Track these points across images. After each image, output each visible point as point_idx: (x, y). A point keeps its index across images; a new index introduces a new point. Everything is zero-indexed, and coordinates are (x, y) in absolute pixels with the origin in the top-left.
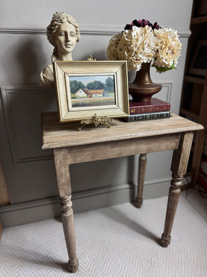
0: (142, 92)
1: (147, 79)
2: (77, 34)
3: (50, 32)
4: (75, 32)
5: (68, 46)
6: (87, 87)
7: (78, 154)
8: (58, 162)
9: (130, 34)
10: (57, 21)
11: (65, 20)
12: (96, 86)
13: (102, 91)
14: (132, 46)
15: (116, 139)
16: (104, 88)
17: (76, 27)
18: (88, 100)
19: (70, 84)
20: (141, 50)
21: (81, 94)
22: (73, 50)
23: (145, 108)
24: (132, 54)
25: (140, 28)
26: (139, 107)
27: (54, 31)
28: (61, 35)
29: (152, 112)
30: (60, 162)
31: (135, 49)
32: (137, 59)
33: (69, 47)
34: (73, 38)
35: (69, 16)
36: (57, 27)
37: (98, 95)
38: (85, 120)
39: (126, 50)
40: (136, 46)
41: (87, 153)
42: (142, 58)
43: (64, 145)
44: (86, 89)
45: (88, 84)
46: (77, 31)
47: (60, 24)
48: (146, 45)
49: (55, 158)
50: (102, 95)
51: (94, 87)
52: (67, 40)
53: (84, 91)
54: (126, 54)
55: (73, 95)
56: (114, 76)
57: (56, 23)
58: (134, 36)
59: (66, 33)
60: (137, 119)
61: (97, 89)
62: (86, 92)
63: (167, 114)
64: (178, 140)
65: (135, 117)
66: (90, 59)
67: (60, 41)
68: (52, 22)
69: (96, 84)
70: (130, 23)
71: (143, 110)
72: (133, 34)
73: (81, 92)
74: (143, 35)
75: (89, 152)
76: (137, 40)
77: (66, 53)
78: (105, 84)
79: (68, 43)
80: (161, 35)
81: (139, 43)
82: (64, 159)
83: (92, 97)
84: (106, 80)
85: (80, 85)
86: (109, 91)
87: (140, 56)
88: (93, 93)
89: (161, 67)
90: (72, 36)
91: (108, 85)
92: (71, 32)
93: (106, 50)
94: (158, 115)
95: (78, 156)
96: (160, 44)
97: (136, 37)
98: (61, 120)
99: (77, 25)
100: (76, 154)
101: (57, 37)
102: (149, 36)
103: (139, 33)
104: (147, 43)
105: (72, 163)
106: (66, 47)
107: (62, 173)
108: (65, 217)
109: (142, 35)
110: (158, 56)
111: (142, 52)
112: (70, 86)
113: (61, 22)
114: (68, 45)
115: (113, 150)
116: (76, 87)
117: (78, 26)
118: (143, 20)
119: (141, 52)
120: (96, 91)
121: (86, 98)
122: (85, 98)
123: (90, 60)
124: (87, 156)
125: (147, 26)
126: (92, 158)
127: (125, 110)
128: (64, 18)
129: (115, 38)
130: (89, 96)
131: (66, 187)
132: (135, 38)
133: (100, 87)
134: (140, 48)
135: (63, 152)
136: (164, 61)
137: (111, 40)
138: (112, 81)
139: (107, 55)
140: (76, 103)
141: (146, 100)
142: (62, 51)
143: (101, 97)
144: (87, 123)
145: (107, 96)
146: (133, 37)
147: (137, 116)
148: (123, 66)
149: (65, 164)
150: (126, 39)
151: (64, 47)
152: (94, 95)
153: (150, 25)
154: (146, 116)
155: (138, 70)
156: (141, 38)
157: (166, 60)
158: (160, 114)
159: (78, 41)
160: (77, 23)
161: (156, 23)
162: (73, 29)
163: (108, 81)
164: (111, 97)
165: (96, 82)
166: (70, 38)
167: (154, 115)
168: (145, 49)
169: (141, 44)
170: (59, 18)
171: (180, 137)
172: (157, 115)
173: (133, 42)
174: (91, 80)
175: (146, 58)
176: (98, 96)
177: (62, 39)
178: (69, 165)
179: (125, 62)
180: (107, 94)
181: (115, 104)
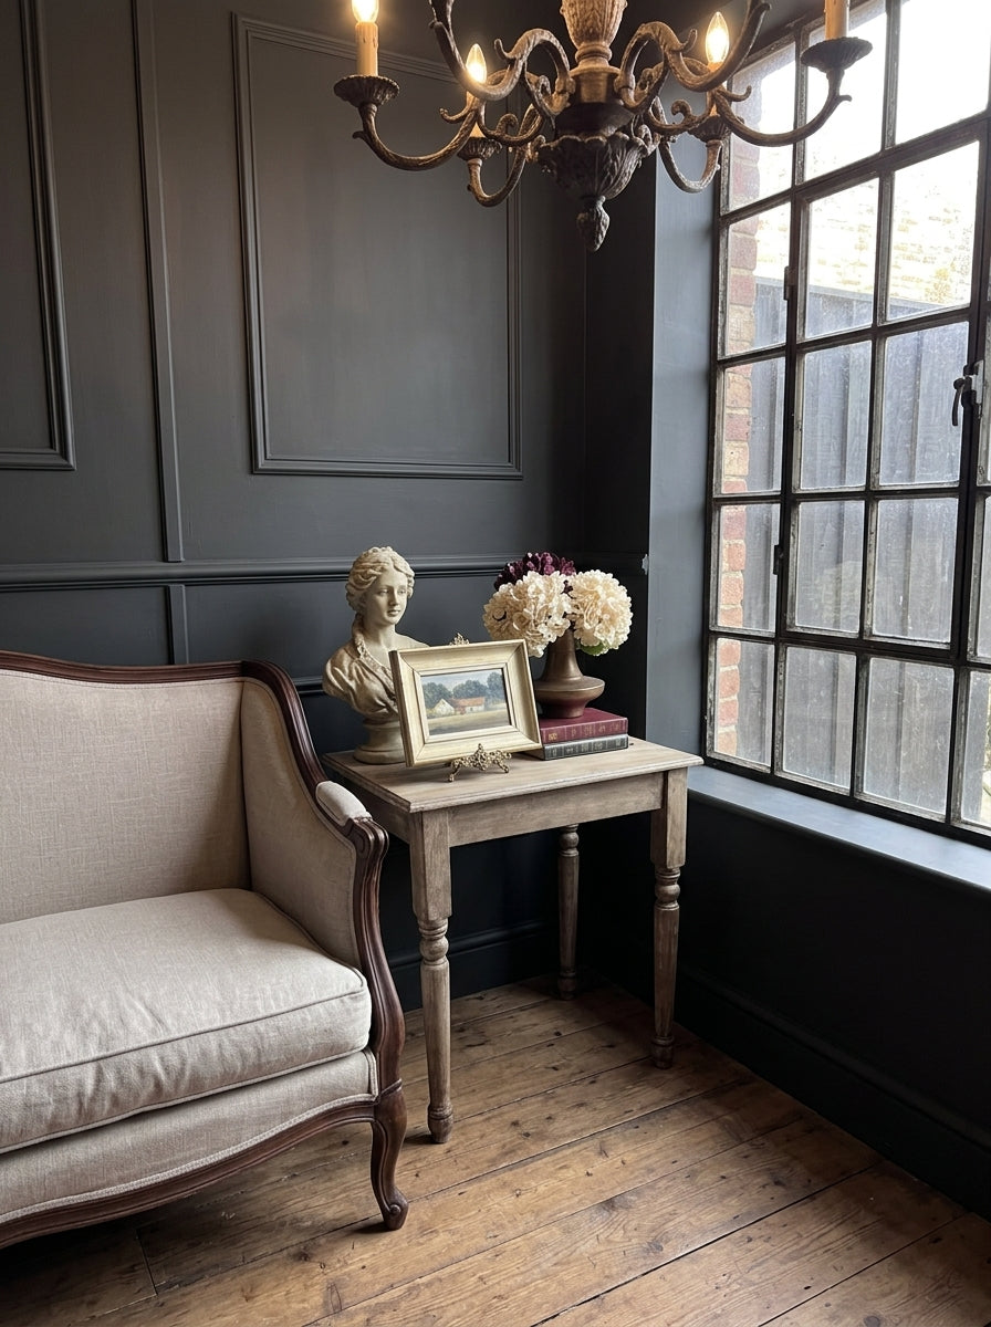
0: (574, 697)
1: (572, 670)
4: (406, 585)
6: (455, 694)
7: (468, 825)
8: (430, 840)
11: (389, 566)
12: (472, 691)
13: (483, 699)
15: (538, 789)
16: (486, 693)
17: (408, 576)
18: (459, 718)
19: (425, 691)
21: (444, 707)
23: (577, 728)
26: (564, 727)
28: (380, 593)
29: (593, 737)
30: (434, 841)
36: (373, 578)
37: (476, 708)
38: (461, 758)
41: (482, 822)
43: (441, 804)
44: (453, 698)
45: (457, 688)
46: (409, 582)
49: (425, 832)
50: (483, 708)
51: (468, 692)
52: (391, 603)
53: (449, 702)
54: (515, 626)
55: (430, 712)
56: (503, 669)
59: (391, 591)
60: (562, 754)
61: (473, 696)
62: (453, 704)
63: (622, 741)
64: (658, 790)
65: (559, 750)
66: (459, 641)
67: (376, 604)
69: (471, 687)
71: (574, 732)
73: (443, 704)
75: (488, 820)
77: (386, 625)
78: (487, 685)
79: (395, 608)
82: (441, 834)
83: (466, 712)
85: (442, 691)
86: (498, 699)
88: (465, 704)
90: (401, 592)
91: (491, 688)
94: (604, 743)
95: (466, 829)
98: (416, 762)
99: (410, 573)
100: (463, 825)
101: (372, 596)
106: (391, 615)
108: (433, 972)
112: (425, 694)
113: (383, 569)
116: (435, 694)
120: (471, 700)
121: (454, 714)
122: (452, 715)
123: (459, 643)
124: (483, 827)
126: (493, 832)
127: (531, 735)
130: (459, 711)
131: (442, 897)
133: (478, 692)
135: (439, 820)
138: (500, 679)
140: (437, 726)
141: (575, 714)
142: (380, 621)
143: (481, 711)
144: (467, 765)
145: (492, 710)
147: (562, 745)
148: (519, 650)
151: (385, 615)
152: (468, 709)
154: (581, 746)
158: (609, 742)
163: (490, 680)
164: (501, 711)
165: (470, 684)
166: (398, 598)
167: (597, 743)
171: (661, 781)
172: (602, 741)
174: (461, 681)
176: (475, 710)
177: (383, 600)
179: (522, 643)
180: (491, 706)
181: (511, 724)
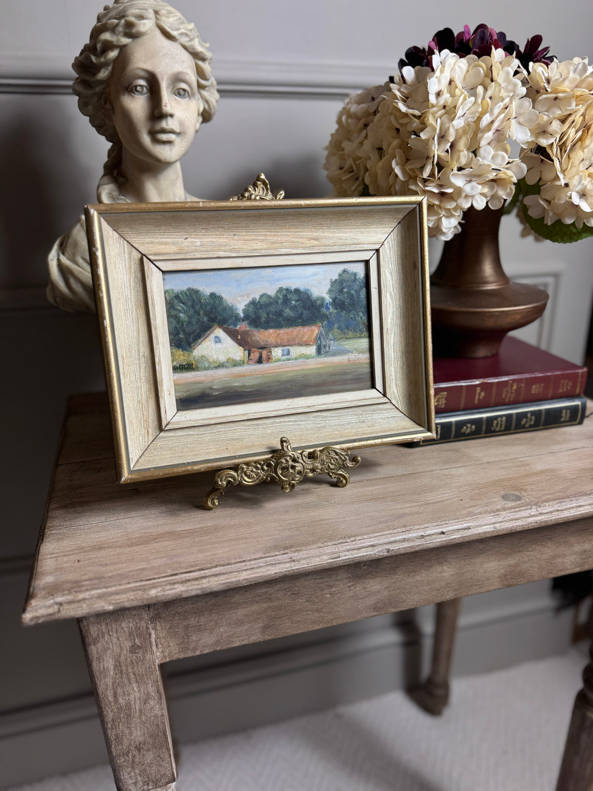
1: (488, 269)
2: (200, 87)
3: (87, 78)
4: (192, 77)
5: (164, 137)
6: (247, 317)
7: (203, 620)
8: (109, 663)
9: (421, 82)
10: (113, 29)
11: (146, 26)
12: (288, 312)
13: (314, 331)
14: (423, 136)
16: (325, 317)
17: (196, 55)
18: (251, 373)
19: (170, 306)
20: (464, 156)
21: (217, 346)
22: (185, 155)
23: (485, 387)
24: (422, 168)
25: (464, 61)
26: (463, 383)
27: (103, 74)
28: (131, 89)
30: (118, 666)
31: (437, 151)
32: (442, 194)
33: (169, 142)
34: (184, 101)
35: (165, 9)
36: (113, 54)
37: (296, 351)
38: (236, 468)
39: (398, 152)
40: (442, 137)
41: (241, 613)
42: (468, 189)
44: (242, 326)
45: (253, 303)
46: (200, 73)
47: (125, 41)
48: (489, 135)
49: (93, 650)
50: (312, 350)
51: (280, 314)
52: (157, 114)
53: (233, 334)
54: (398, 171)
55: (182, 357)
56: (367, 263)
57: (106, 36)
58: (438, 94)
59: (153, 83)
61: (291, 322)
62: (242, 340)
63: (574, 410)
66: (259, 191)
67: (126, 116)
68: (95, 33)
69: (286, 301)
70: (424, 42)
71: (480, 395)
72: (434, 84)
73: (218, 340)
74: (480, 89)
75: (255, 608)
76: (450, 111)
77: (156, 166)
78: (328, 299)
79: (165, 124)
80: (566, 86)
81: (458, 123)
82: (134, 649)
83: (269, 359)
84: (333, 283)
85: (214, 307)
86: (347, 330)
87: (458, 181)
88: (271, 340)
89: (559, 223)
90: (180, 93)
91: (338, 304)
92: (177, 79)
93: (326, 153)
94: (537, 414)
95: (199, 629)
96: (556, 126)
97: (446, 96)
98: (125, 474)
99: (199, 49)
100: (192, 621)
101: (118, 97)
102: (503, 94)
103: (459, 82)
104: (496, 125)
105: (175, 657)
106: (156, 141)
107: (128, 705)
109: (472, 91)
110: (547, 176)
111: (469, 165)
112: (169, 316)
113: (131, 31)
114: (164, 131)
115: (358, 588)
116: (194, 318)
117: (208, 54)
118: (482, 27)
119: (463, 161)
120: (284, 333)
121: (241, 363)
122: (236, 364)
123: (260, 196)
124: (240, 623)
125: (498, 54)
126: (265, 628)
128: (141, 17)
129: (359, 103)
130: (255, 355)
131: (149, 757)
132: (442, 101)
133: (306, 313)
134: (462, 145)
135: (127, 625)
136: (576, 200)
137: (345, 111)
138: (356, 286)
139: (324, 173)
140: (196, 390)
141: (482, 352)
142: (141, 156)
143: (307, 357)
144: (247, 481)
145: (334, 354)
146: (432, 99)
147: (453, 419)
149: (141, 670)
150: (403, 108)
152: (277, 352)
153: (510, 48)
154: (490, 420)
155: (449, 237)
156: (466, 107)
157: (583, 195)
158: (547, 411)
159: (206, 116)
160: (203, 40)
161: (536, 40)
162: (185, 66)
163: (340, 285)
164: (352, 356)
165: (286, 295)
166: (169, 103)
167: (524, 415)
168: (482, 151)
169: (465, 132)
170: (121, 16)
172: (533, 413)
173: (431, 120)
175: (486, 190)
176: (295, 355)
177: (137, 106)
178: (162, 666)
179: (420, 204)
180: (334, 346)
181: (373, 386)
